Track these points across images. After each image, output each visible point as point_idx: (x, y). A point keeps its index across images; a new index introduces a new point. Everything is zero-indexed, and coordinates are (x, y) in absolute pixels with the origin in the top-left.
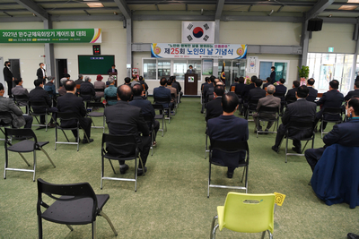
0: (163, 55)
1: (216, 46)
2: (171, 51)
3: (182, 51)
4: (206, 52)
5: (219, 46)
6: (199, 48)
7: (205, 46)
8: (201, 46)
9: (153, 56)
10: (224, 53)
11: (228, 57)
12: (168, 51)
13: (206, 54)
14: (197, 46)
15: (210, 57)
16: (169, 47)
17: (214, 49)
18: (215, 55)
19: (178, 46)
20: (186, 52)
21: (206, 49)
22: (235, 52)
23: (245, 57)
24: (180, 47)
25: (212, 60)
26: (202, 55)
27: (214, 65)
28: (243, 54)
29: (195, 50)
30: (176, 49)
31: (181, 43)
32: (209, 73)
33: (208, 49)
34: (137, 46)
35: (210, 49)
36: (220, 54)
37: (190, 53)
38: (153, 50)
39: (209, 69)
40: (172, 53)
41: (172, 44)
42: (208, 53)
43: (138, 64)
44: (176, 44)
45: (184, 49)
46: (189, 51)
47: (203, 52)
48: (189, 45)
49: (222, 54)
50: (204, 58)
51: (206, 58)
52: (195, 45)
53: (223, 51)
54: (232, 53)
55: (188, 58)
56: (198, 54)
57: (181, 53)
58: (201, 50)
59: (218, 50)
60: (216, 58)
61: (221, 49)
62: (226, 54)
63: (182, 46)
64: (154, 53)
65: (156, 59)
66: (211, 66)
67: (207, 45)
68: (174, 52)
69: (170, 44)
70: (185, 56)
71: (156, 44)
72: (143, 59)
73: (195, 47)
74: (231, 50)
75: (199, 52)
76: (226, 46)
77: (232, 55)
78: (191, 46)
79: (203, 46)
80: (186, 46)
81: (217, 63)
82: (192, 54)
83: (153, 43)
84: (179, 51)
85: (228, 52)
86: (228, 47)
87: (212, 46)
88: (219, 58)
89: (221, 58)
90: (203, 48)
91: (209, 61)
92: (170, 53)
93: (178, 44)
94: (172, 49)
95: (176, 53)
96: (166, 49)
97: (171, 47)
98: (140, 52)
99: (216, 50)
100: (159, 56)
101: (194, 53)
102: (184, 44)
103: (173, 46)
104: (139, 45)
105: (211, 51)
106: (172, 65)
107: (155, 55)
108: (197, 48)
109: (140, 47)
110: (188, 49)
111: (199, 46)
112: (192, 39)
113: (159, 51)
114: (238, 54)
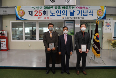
0: (27, 17)
1: (77, 8)
2: (34, 13)
3: (45, 13)
4: (68, 14)
5: (81, 8)
6: (62, 9)
7: (67, 8)
8: (64, 8)
10: (86, 14)
11: (89, 18)
12: (31, 13)
14: (59, 8)
15: (72, 18)
16: (32, 9)
17: (76, 10)
18: (77, 16)
19: (41, 8)
20: (49, 14)
21: (68, 10)
22: (95, 14)
23: (104, 18)
24: (43, 10)
25: (74, 22)
26: (65, 16)
27: (76, 26)
28: (103, 16)
29: (58, 12)
30: (39, 11)
31: (44, 5)
32: (71, 33)
33: (70, 11)
34: (4, 10)
35: (72, 11)
36: (81, 15)
37: (53, 14)
38: (17, 12)
39: (71, 29)
40: (35, 15)
41: (35, 7)
42: (70, 15)
43: (7, 27)
44: (40, 6)
45: (47, 11)
46: (52, 12)
47: (65, 14)
48: (52, 7)
49: (84, 15)
50: (66, 19)
51: (68, 19)
52: (58, 7)
53: (84, 12)
54: (93, 14)
55: (51, 19)
56: (61, 16)
57: (45, 15)
58: (64, 12)
59: (79, 11)
60: (78, 19)
61: (82, 10)
62: (87, 16)
63: (45, 8)
64: (18, 16)
65: (23, 21)
66: (73, 26)
67: (69, 6)
68: (38, 14)
69: (33, 6)
70: (48, 18)
71: (20, 7)
72: (11, 22)
73: (58, 8)
74: (92, 12)
75: (62, 13)
76: (87, 7)
77: (93, 16)
78: (54, 8)
79: (65, 8)
80: (49, 8)
81: (79, 24)
82: (55, 15)
83: (17, 7)
84: (42, 13)
85: (89, 13)
86: (89, 8)
87: (74, 8)
88: (81, 19)
89: (83, 19)
90: (65, 10)
91: (70, 22)
92: (34, 15)
93: (41, 6)
94: (35, 11)
95: (39, 15)
96: (30, 11)
97: (35, 9)
98: (7, 15)
99: (78, 11)
100: (23, 19)
101: (57, 14)
102: (47, 6)
103: (36, 8)
104: (5, 8)
105: (73, 13)
106: (37, 27)
107: (19, 17)
108: (59, 10)
109: (6, 11)
110: (51, 11)
111: (61, 8)
112: (55, 1)
113: (23, 14)
114: (98, 15)
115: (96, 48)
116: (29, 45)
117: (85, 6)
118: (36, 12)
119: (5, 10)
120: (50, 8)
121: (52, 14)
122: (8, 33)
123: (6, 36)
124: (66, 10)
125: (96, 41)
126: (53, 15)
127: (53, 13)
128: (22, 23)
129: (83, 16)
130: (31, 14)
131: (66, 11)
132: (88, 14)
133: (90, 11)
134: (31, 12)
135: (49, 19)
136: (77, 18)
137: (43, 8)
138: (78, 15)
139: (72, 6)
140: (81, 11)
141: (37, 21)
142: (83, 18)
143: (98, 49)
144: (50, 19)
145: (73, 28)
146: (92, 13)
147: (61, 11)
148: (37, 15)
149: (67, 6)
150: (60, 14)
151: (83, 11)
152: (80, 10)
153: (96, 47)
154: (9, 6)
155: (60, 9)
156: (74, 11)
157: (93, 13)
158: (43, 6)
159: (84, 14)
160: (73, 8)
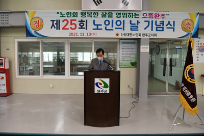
0: (47, 31)
1: (144, 16)
2: (62, 25)
3: (83, 25)
4: (128, 26)
5: (151, 16)
6: (115, 18)
7: (125, 15)
8: (118, 15)
9: (29, 34)
10: (160, 27)
11: (167, 34)
12: (56, 24)
13: (128, 29)
14: (110, 15)
15: (134, 35)
16: (58, 17)
17: (141, 20)
18: (145, 31)
19: (76, 14)
20: (91, 26)
21: (127, 20)
22: (178, 27)
23: (196, 36)
24: (79, 18)
25: (138, 41)
26: (120, 32)
27: (142, 50)
28: (193, 31)
29: (107, 23)
30: (71, 20)
31: (80, 9)
32: (131, 63)
33: (131, 21)
34: (3, 17)
35: (134, 21)
36: (152, 30)
37: (98, 27)
38: (29, 23)
39: (132, 56)
40: (63, 29)
41: (64, 12)
42: (131, 28)
43: (8, 49)
44: (72, 12)
45: (87, 20)
46: (96, 23)
47: (121, 26)
48: (96, 13)
49: (157, 30)
50: (123, 37)
51: (127, 37)
52: (107, 13)
53: (158, 23)
54: (174, 28)
55: (95, 36)
56: (113, 30)
57: (82, 28)
58: (119, 23)
59: (149, 22)
60: (145, 37)
61: (154, 20)
62: (163, 30)
63: (83, 14)
64: (31, 29)
65: (40, 40)
66: (135, 51)
67: (128, 12)
68: (69, 26)
69: (60, 11)
70: (89, 34)
71: (34, 13)
72: (16, 40)
73: (107, 16)
74: (172, 23)
75: (115, 26)
76: (163, 15)
77: (174, 31)
78: (100, 15)
79: (122, 15)
80: (90, 15)
81: (148, 46)
82: (101, 29)
83: (29, 11)
84: (78, 24)
85: (167, 25)
86: (166, 16)
87: (138, 15)
88: (152, 37)
89: (155, 37)
90: (122, 19)
91: (131, 43)
92: (61, 27)
93: (75, 11)
94: (63, 21)
95: (71, 28)
96: (53, 21)
97: (63, 16)
98: (8, 27)
99: (145, 21)
100: (40, 35)
101: (106, 27)
102: (86, 12)
103: (66, 15)
104: (5, 15)
105: (136, 25)
106: (67, 51)
107: (33, 32)
108: (110, 19)
109: (6, 19)
110: (94, 21)
111: (114, 15)
112: (101, 2)
113: (40, 25)
114: (184, 29)
115: (187, 95)
116: (51, 86)
117: (160, 13)
118: (66, 22)
119: (5, 17)
120: (93, 16)
121: (96, 27)
122: (10, 63)
123: (7, 67)
124: (124, 19)
125: (188, 80)
126: (97, 29)
127: (98, 25)
128: (38, 43)
129: (154, 32)
130: (55, 26)
131: (124, 21)
132: (165, 27)
133: (169, 22)
134: (55, 22)
135: (91, 37)
136: (143, 35)
137: (79, 15)
138: (145, 29)
139: (134, 13)
140: (152, 21)
141: (67, 40)
142: (155, 35)
143: (192, 96)
144: (93, 36)
145: (135, 53)
146: (172, 27)
147: (112, 21)
148: (68, 29)
149: (125, 12)
150: (112, 27)
151: (156, 21)
152: (150, 20)
153: (188, 93)
154: (12, 10)
155: (112, 17)
156: (138, 22)
157: (174, 26)
158: (79, 12)
159: (157, 28)
160: (136, 16)
